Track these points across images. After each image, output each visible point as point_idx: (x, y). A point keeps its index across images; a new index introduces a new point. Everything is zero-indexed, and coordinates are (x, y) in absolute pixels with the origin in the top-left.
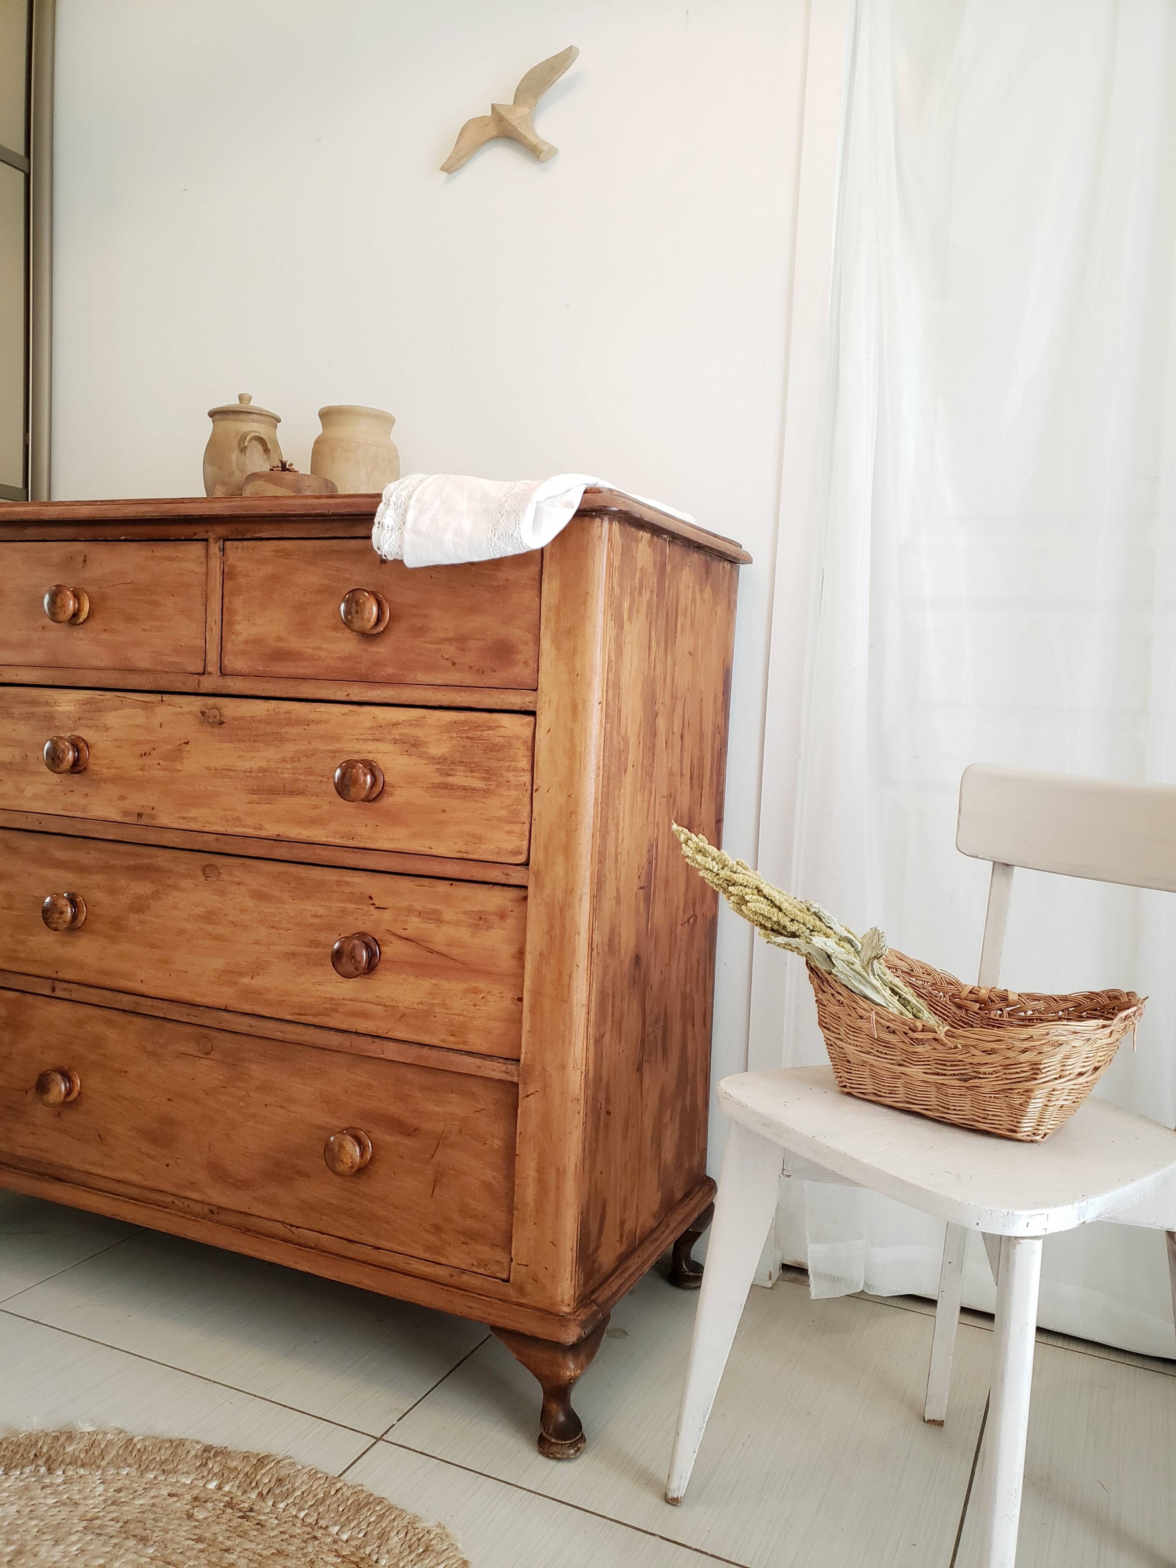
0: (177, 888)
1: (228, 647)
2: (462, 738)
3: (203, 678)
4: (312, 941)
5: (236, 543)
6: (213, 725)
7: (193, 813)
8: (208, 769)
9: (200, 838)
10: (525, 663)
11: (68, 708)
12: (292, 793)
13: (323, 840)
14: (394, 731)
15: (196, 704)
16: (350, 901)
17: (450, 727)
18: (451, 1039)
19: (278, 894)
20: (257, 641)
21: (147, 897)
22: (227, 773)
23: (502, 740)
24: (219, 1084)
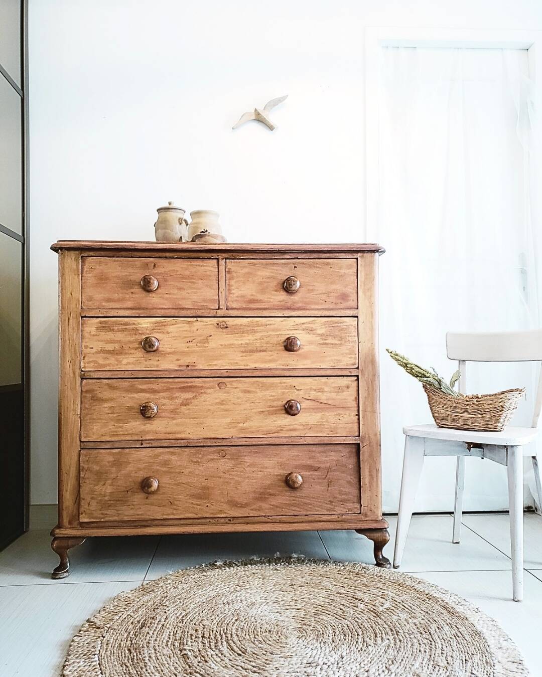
0: (205, 393)
1: (229, 299)
2: (330, 327)
3: (218, 311)
4: (270, 406)
5: (231, 260)
6: (222, 328)
7: (215, 362)
8: (221, 345)
9: (219, 372)
10: (353, 300)
11: (147, 326)
12: (260, 351)
13: (275, 367)
14: (303, 326)
15: (215, 320)
16: (286, 389)
17: (325, 324)
18: (331, 433)
19: (254, 390)
20: (243, 296)
21: (191, 399)
22: (230, 346)
23: (345, 327)
24: (230, 468)
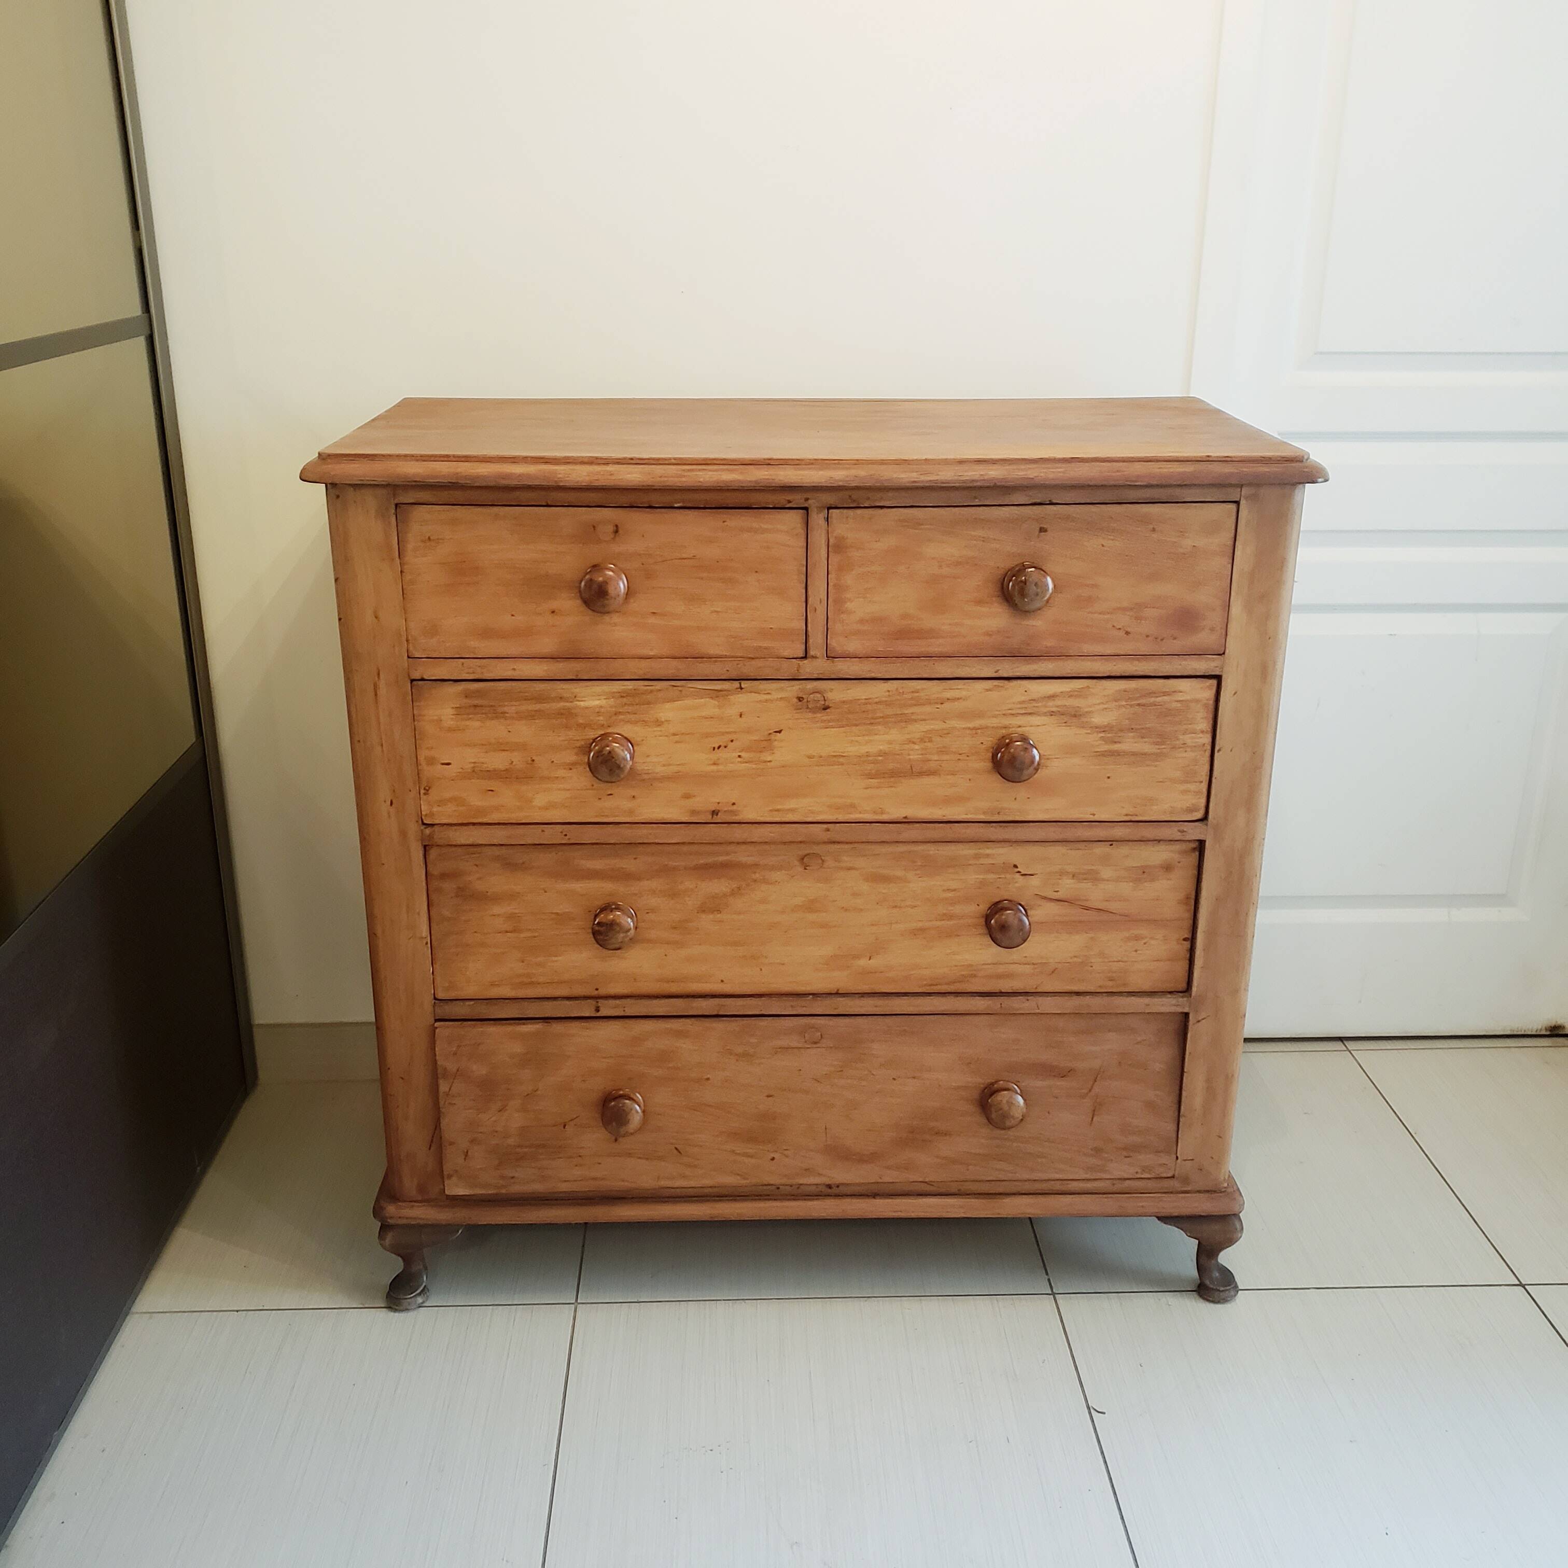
0: (765, 881)
1: (836, 627)
2: (1131, 706)
3: (801, 663)
4: (945, 914)
5: (845, 511)
6: (813, 711)
7: (792, 804)
8: (810, 757)
10: (1212, 630)
11: (597, 703)
12: (921, 774)
13: (961, 817)
14: (1051, 703)
15: (794, 689)
16: (990, 871)
17: (1118, 696)
18: (1111, 983)
19: (899, 873)
20: (877, 620)
21: (725, 895)
22: (835, 759)
23: (1179, 705)
24: (833, 1069)
